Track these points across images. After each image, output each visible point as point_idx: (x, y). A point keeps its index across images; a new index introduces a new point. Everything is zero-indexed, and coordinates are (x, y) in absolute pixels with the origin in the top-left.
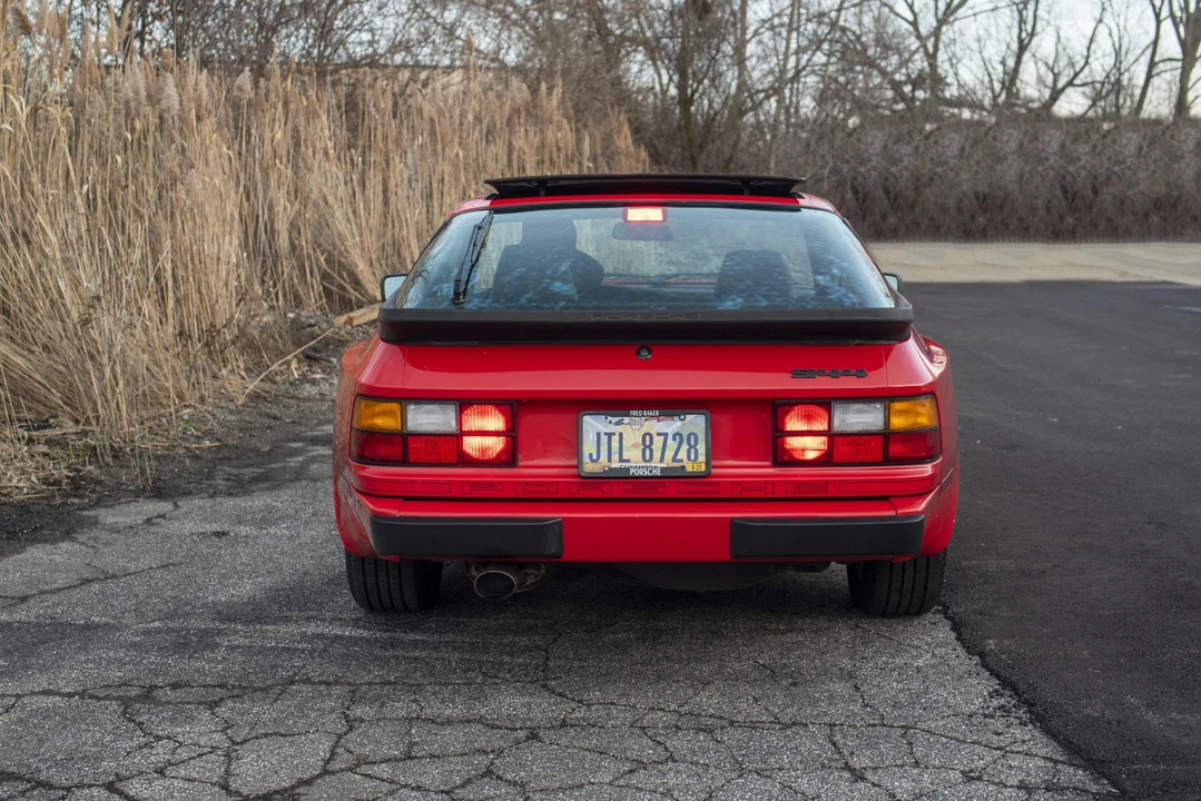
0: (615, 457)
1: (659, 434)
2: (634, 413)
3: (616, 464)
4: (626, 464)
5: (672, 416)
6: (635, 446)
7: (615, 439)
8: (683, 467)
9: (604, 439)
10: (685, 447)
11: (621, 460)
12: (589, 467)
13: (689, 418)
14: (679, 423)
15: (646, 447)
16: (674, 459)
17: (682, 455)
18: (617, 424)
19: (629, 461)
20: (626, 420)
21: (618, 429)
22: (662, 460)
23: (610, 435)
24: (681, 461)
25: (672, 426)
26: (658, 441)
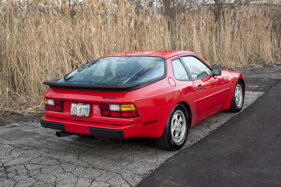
0: (75, 112)
1: (83, 108)
2: (79, 103)
3: (75, 114)
4: (77, 114)
5: (85, 105)
6: (79, 110)
7: (76, 108)
8: (85, 115)
9: (74, 108)
10: (86, 111)
11: (76, 113)
12: (72, 114)
13: (88, 105)
14: (86, 106)
15: (80, 110)
16: (84, 113)
17: (85, 113)
18: (77, 105)
19: (77, 113)
20: (78, 105)
21: (76, 107)
22: (82, 113)
23: (75, 107)
24: (85, 114)
25: (85, 107)
26: (82, 109)
